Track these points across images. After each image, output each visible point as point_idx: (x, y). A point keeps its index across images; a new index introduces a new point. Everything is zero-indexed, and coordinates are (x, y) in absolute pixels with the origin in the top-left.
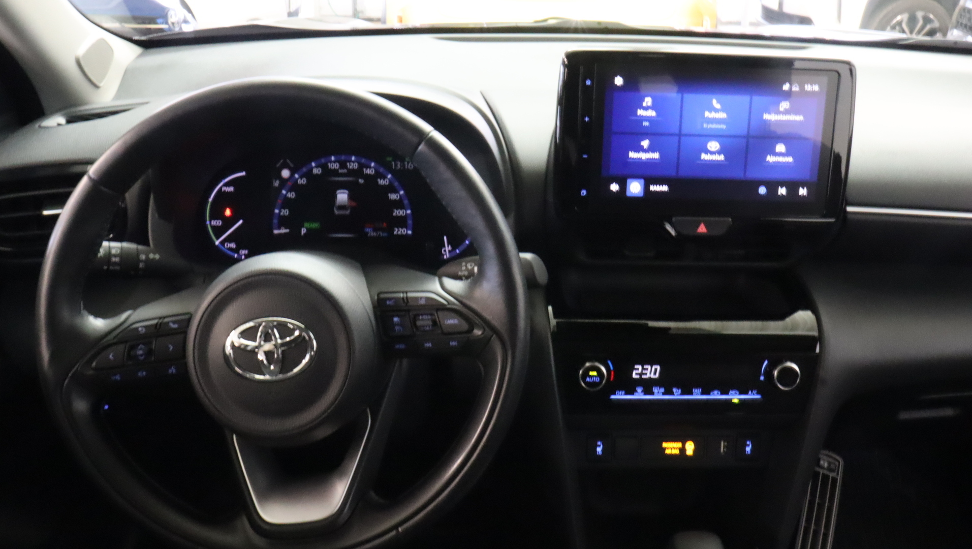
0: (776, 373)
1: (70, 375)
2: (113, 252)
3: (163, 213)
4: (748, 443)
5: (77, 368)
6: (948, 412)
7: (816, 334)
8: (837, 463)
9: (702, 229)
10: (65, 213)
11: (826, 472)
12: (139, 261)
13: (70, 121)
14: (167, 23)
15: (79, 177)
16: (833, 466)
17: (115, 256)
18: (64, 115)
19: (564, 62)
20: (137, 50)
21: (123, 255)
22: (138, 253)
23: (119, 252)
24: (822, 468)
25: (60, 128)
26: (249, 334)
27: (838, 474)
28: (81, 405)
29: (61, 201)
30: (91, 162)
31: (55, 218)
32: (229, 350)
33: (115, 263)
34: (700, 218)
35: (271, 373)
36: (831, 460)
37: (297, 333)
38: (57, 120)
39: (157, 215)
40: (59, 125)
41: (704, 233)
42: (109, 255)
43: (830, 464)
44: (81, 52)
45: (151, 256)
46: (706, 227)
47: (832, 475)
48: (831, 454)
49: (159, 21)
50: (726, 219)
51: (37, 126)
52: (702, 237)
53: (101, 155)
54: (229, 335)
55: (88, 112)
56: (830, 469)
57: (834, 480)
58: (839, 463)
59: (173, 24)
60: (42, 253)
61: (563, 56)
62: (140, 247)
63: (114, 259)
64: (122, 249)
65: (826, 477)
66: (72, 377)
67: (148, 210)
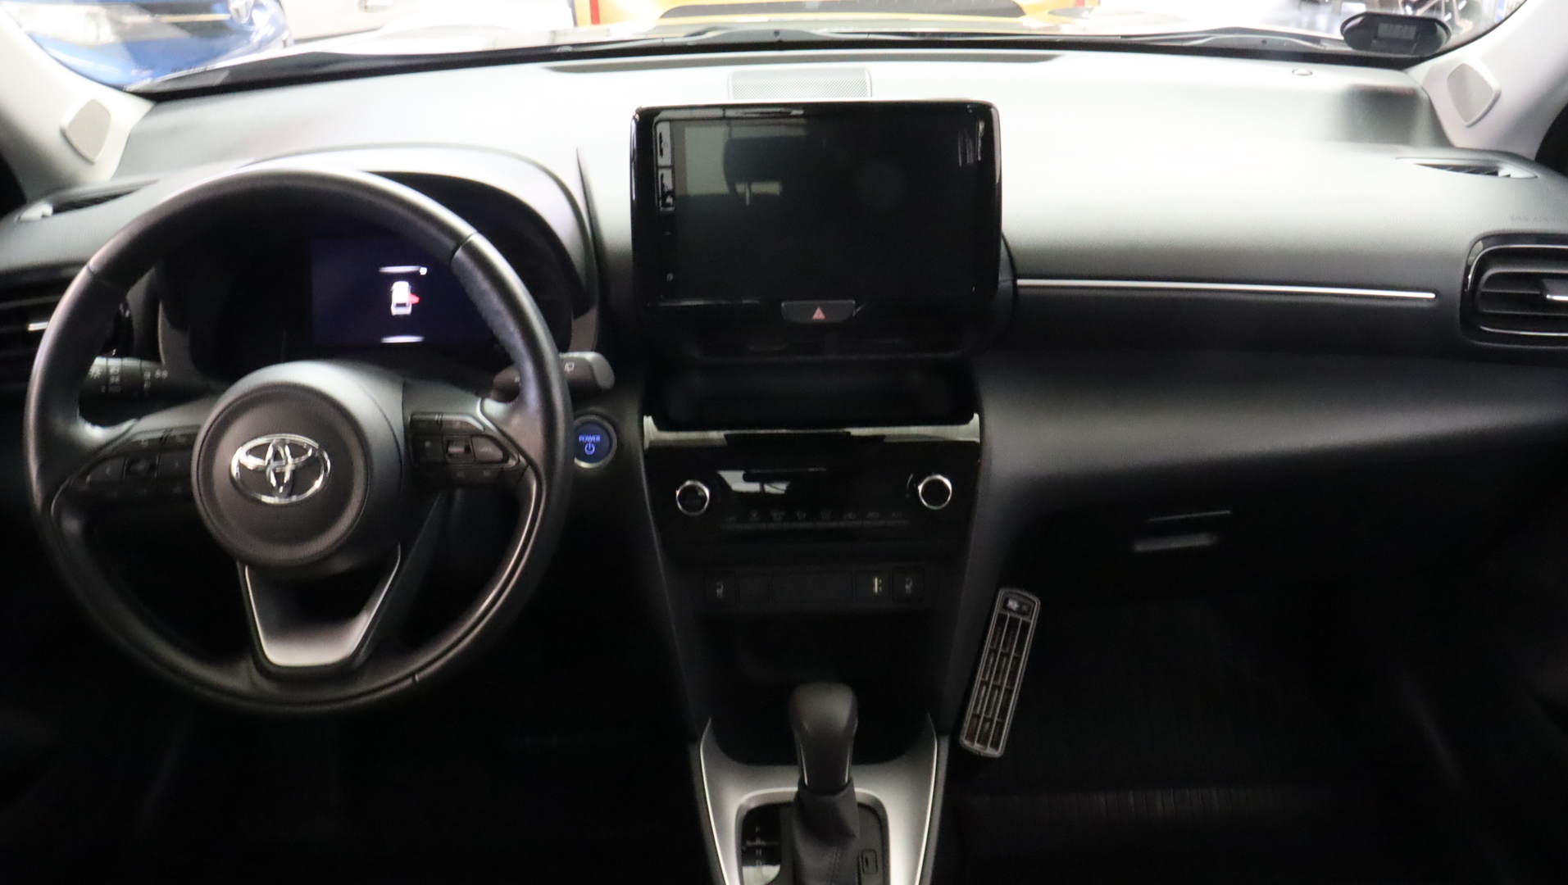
0: (920, 488)
1: (61, 488)
2: (112, 371)
3: (176, 322)
4: (907, 579)
5: (69, 483)
6: (1201, 540)
7: (977, 440)
8: (1032, 605)
9: (819, 315)
10: (50, 328)
11: (1016, 616)
12: (141, 380)
13: (58, 210)
14: (227, 11)
15: (65, 283)
16: (1025, 608)
17: (115, 375)
18: (51, 202)
19: (634, 118)
20: (145, 106)
21: (124, 374)
22: (142, 371)
23: (118, 370)
24: (1010, 610)
25: (46, 221)
26: (259, 452)
27: (1031, 619)
28: (72, 525)
29: (46, 312)
30: (80, 264)
31: (39, 334)
32: (235, 471)
33: (114, 384)
34: (815, 302)
35: (280, 496)
36: (1022, 600)
37: (310, 453)
38: (40, 210)
39: (168, 325)
40: (44, 216)
41: (820, 320)
42: (106, 375)
43: (1021, 604)
44: (66, 121)
45: (158, 374)
46: (824, 313)
47: (1022, 619)
48: (1025, 594)
49: (217, 7)
50: (849, 301)
51: (16, 218)
52: (819, 325)
53: (95, 252)
54: (235, 453)
55: (82, 197)
56: (1020, 611)
57: (1026, 626)
58: (1035, 603)
59: (237, 11)
60: (26, 377)
61: (634, 113)
62: (146, 364)
63: (112, 380)
64: (123, 369)
65: (1014, 623)
66: (64, 491)
67: (157, 321)
